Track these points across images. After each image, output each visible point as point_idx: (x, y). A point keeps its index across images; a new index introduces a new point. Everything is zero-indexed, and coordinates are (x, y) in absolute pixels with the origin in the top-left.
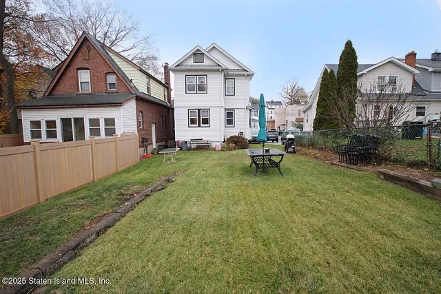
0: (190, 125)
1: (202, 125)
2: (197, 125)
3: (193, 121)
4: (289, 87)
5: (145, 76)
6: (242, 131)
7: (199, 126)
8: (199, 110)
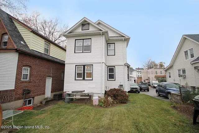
0: (77, 79)
1: (86, 78)
2: (82, 79)
3: (79, 75)
4: (147, 61)
5: (44, 40)
6: (121, 84)
7: (84, 79)
8: (84, 66)
